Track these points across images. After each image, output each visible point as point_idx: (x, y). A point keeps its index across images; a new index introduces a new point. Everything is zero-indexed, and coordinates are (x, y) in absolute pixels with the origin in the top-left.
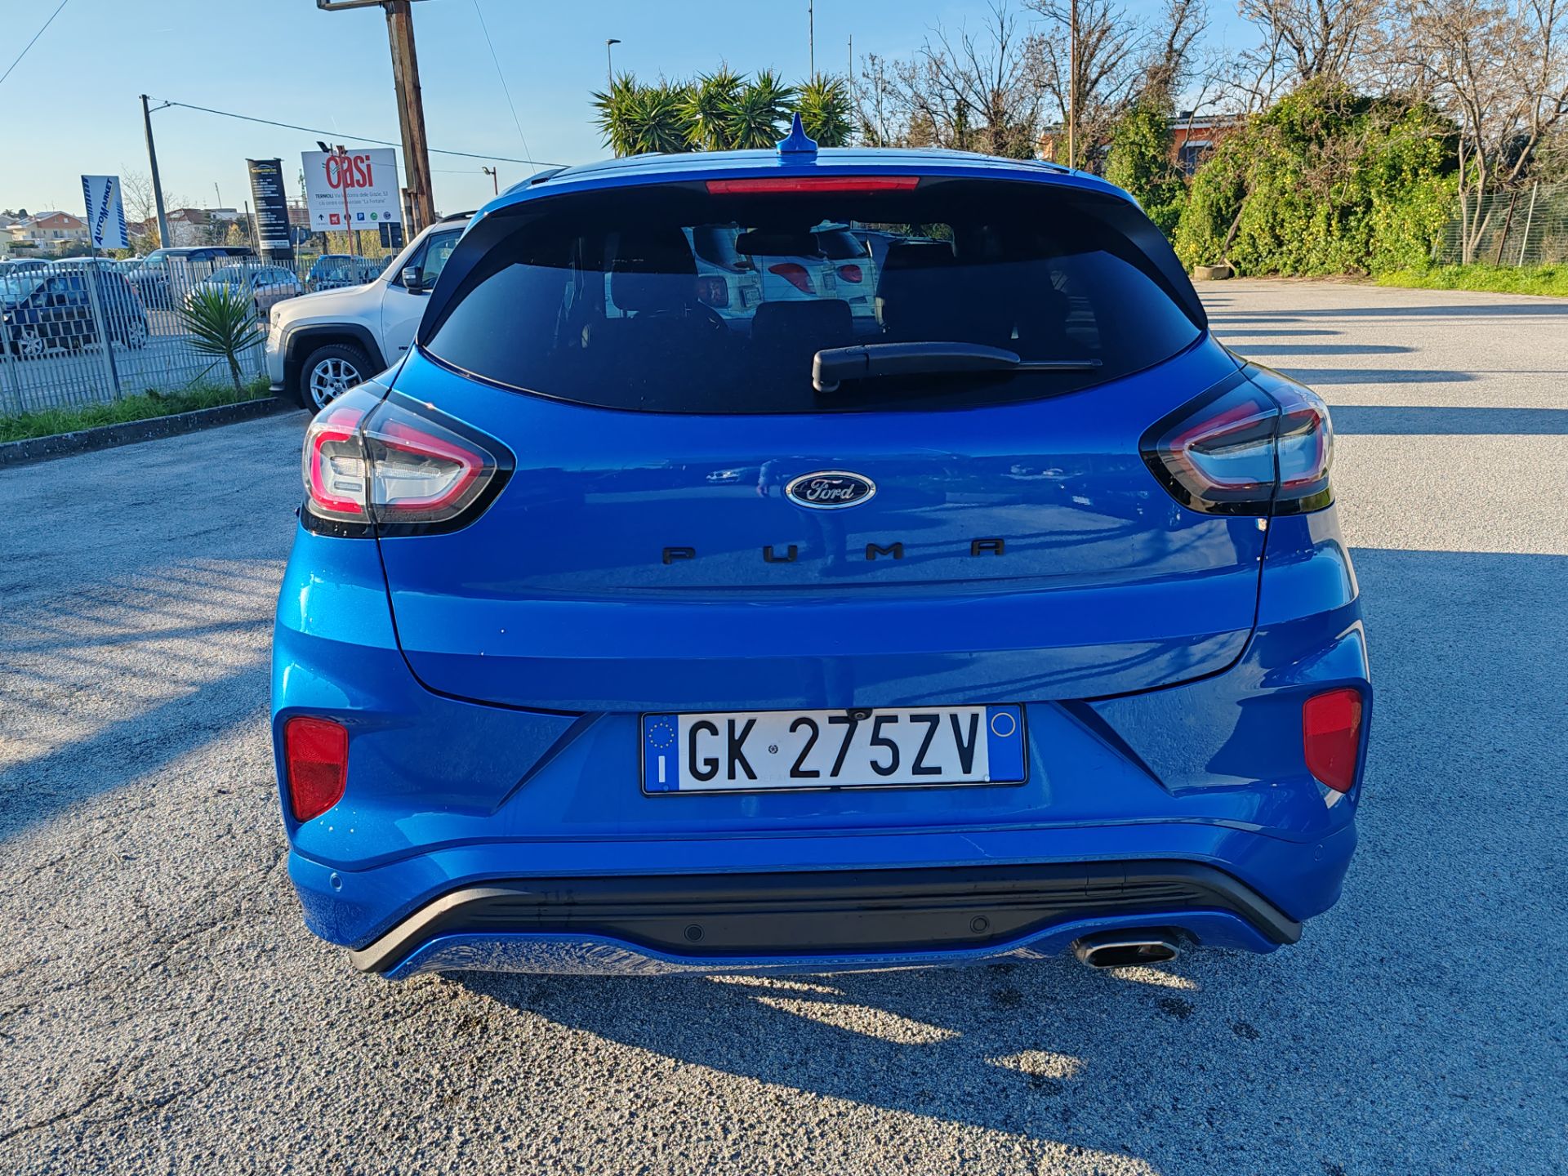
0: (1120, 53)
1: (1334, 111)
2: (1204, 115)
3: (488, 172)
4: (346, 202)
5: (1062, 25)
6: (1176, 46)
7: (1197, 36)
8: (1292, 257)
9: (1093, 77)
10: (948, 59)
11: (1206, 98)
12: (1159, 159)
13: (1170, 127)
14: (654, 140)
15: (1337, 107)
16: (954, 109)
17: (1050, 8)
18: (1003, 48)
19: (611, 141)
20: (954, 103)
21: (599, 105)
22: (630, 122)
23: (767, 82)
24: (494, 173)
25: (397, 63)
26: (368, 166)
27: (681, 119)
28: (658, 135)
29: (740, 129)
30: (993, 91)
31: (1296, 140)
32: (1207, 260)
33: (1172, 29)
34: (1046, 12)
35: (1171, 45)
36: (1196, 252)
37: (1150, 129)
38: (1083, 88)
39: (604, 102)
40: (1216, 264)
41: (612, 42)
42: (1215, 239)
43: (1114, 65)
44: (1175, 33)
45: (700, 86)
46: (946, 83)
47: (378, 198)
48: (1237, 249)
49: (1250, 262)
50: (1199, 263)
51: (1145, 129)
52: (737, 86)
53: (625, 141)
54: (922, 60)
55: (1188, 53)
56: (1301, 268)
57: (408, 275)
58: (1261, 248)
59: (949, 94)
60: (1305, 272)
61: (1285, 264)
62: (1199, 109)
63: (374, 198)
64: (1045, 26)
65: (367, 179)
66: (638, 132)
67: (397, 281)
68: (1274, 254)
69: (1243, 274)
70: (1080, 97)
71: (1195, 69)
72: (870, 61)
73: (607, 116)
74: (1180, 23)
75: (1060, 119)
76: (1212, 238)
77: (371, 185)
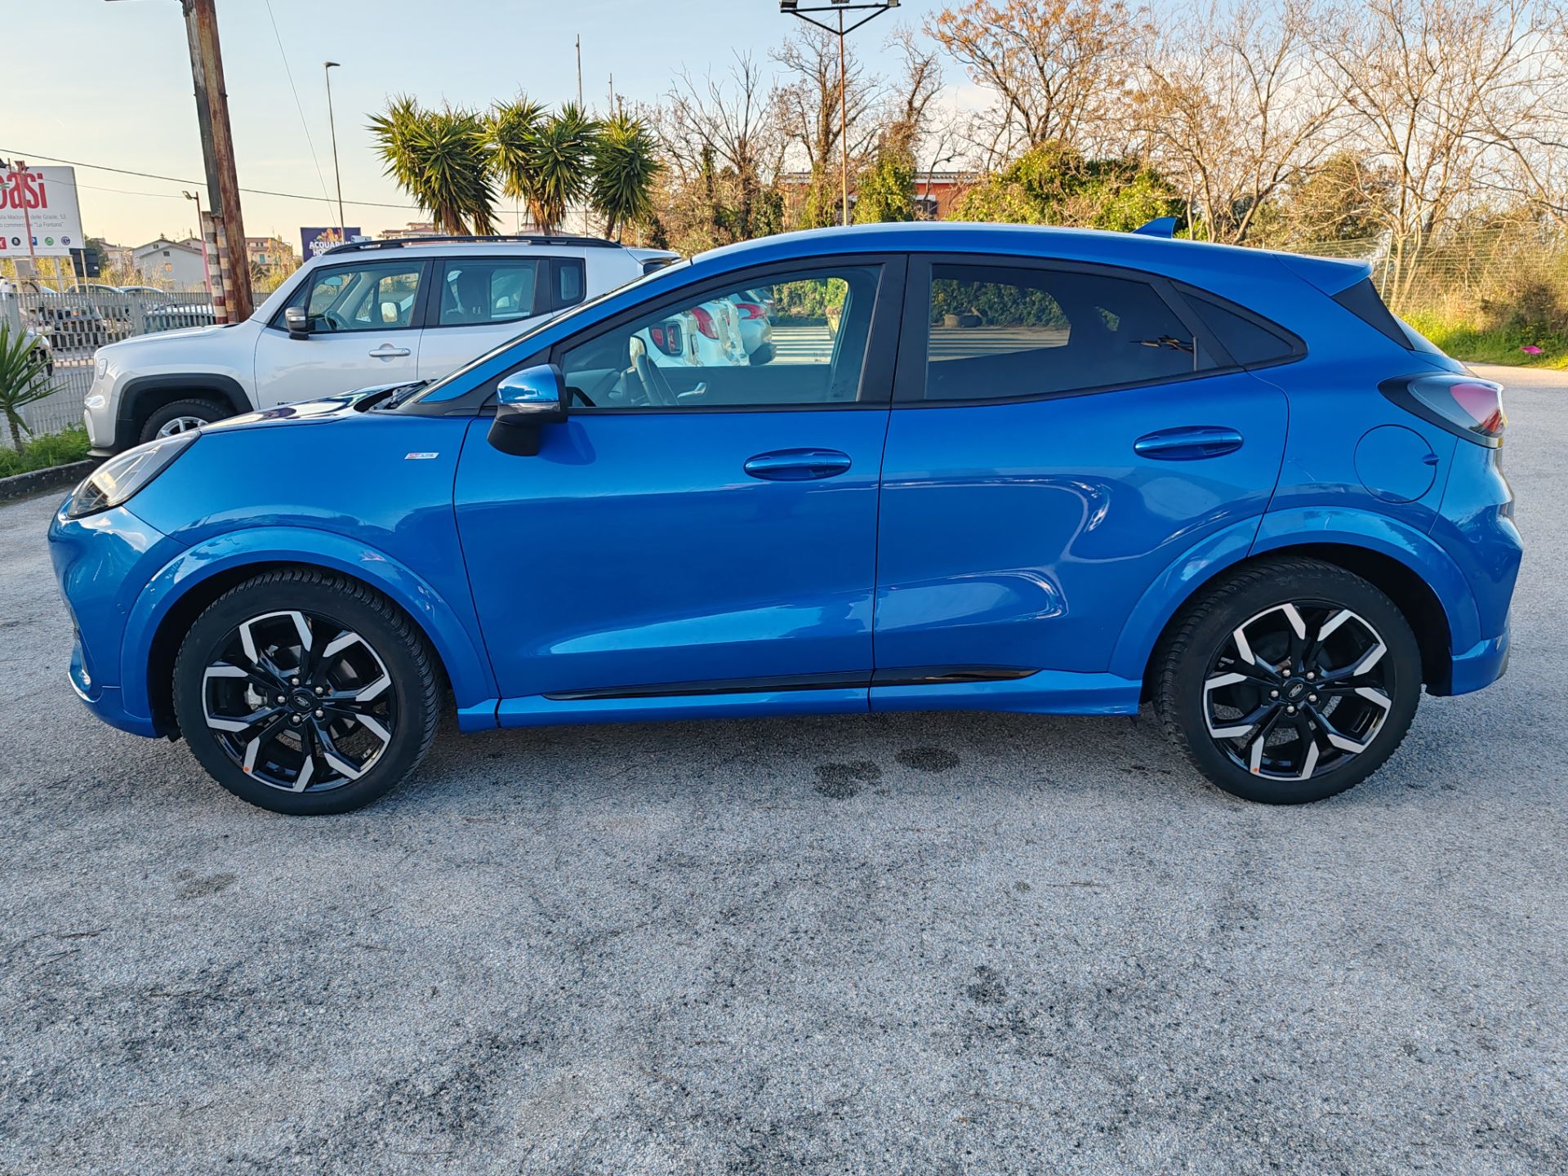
0: (859, 108)
1: (1074, 172)
2: (941, 171)
3: (189, 197)
4: (28, 225)
5: (809, 78)
6: (917, 104)
7: (933, 96)
8: (1035, 308)
9: (835, 129)
10: (692, 103)
11: (944, 155)
12: (904, 210)
13: (913, 181)
14: (444, 169)
15: (1077, 168)
16: (701, 154)
17: (796, 61)
18: (749, 97)
19: (393, 168)
20: (700, 148)
21: (376, 129)
22: (414, 149)
23: (572, 114)
24: (197, 198)
25: (198, 65)
26: (41, 186)
27: (478, 148)
28: (448, 164)
29: (547, 162)
30: (739, 137)
31: (1036, 197)
32: (955, 308)
33: (912, 88)
34: (792, 64)
35: (910, 103)
36: (945, 300)
37: (896, 182)
38: (828, 139)
39: (383, 126)
40: (964, 312)
41: (329, 65)
42: (962, 289)
43: (854, 119)
44: (915, 92)
45: (498, 115)
46: (692, 126)
47: (54, 221)
48: (983, 299)
49: (996, 311)
50: (948, 312)
51: (891, 181)
52: (540, 116)
53: (411, 171)
54: (668, 104)
55: (926, 111)
56: (1044, 318)
57: (292, 315)
58: (1006, 299)
59: (695, 138)
60: (1048, 322)
61: (1029, 313)
62: (937, 165)
63: (49, 221)
64: (790, 78)
65: (41, 200)
66: (425, 161)
67: (275, 322)
68: (1018, 304)
69: (991, 322)
70: (827, 145)
71: (933, 127)
72: (618, 103)
73: (387, 141)
74: (919, 83)
75: (809, 167)
76: (959, 289)
77: (45, 206)
